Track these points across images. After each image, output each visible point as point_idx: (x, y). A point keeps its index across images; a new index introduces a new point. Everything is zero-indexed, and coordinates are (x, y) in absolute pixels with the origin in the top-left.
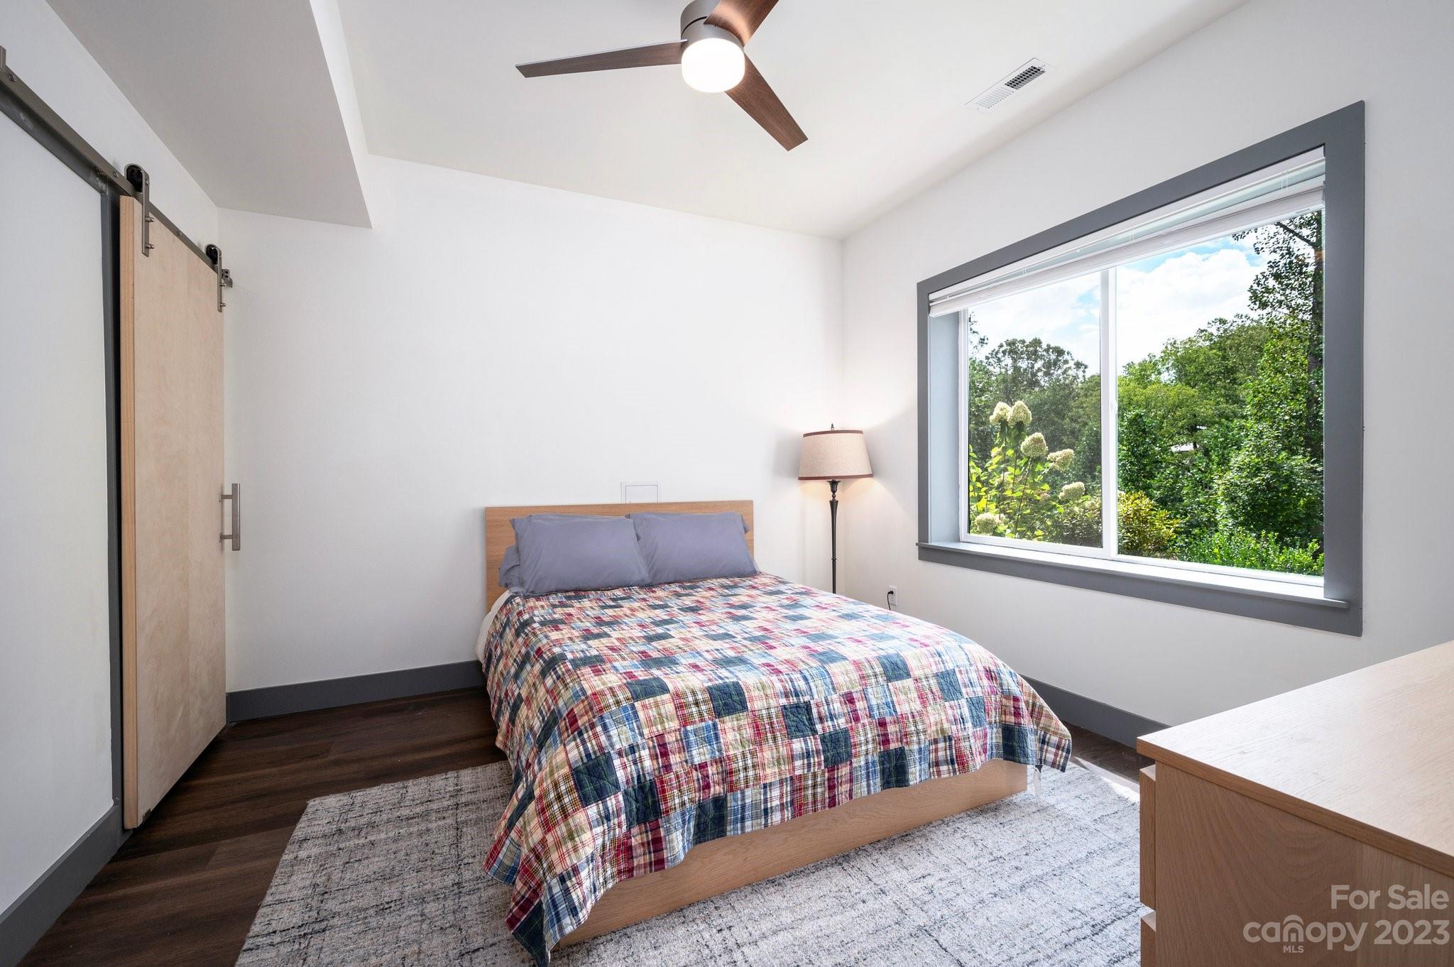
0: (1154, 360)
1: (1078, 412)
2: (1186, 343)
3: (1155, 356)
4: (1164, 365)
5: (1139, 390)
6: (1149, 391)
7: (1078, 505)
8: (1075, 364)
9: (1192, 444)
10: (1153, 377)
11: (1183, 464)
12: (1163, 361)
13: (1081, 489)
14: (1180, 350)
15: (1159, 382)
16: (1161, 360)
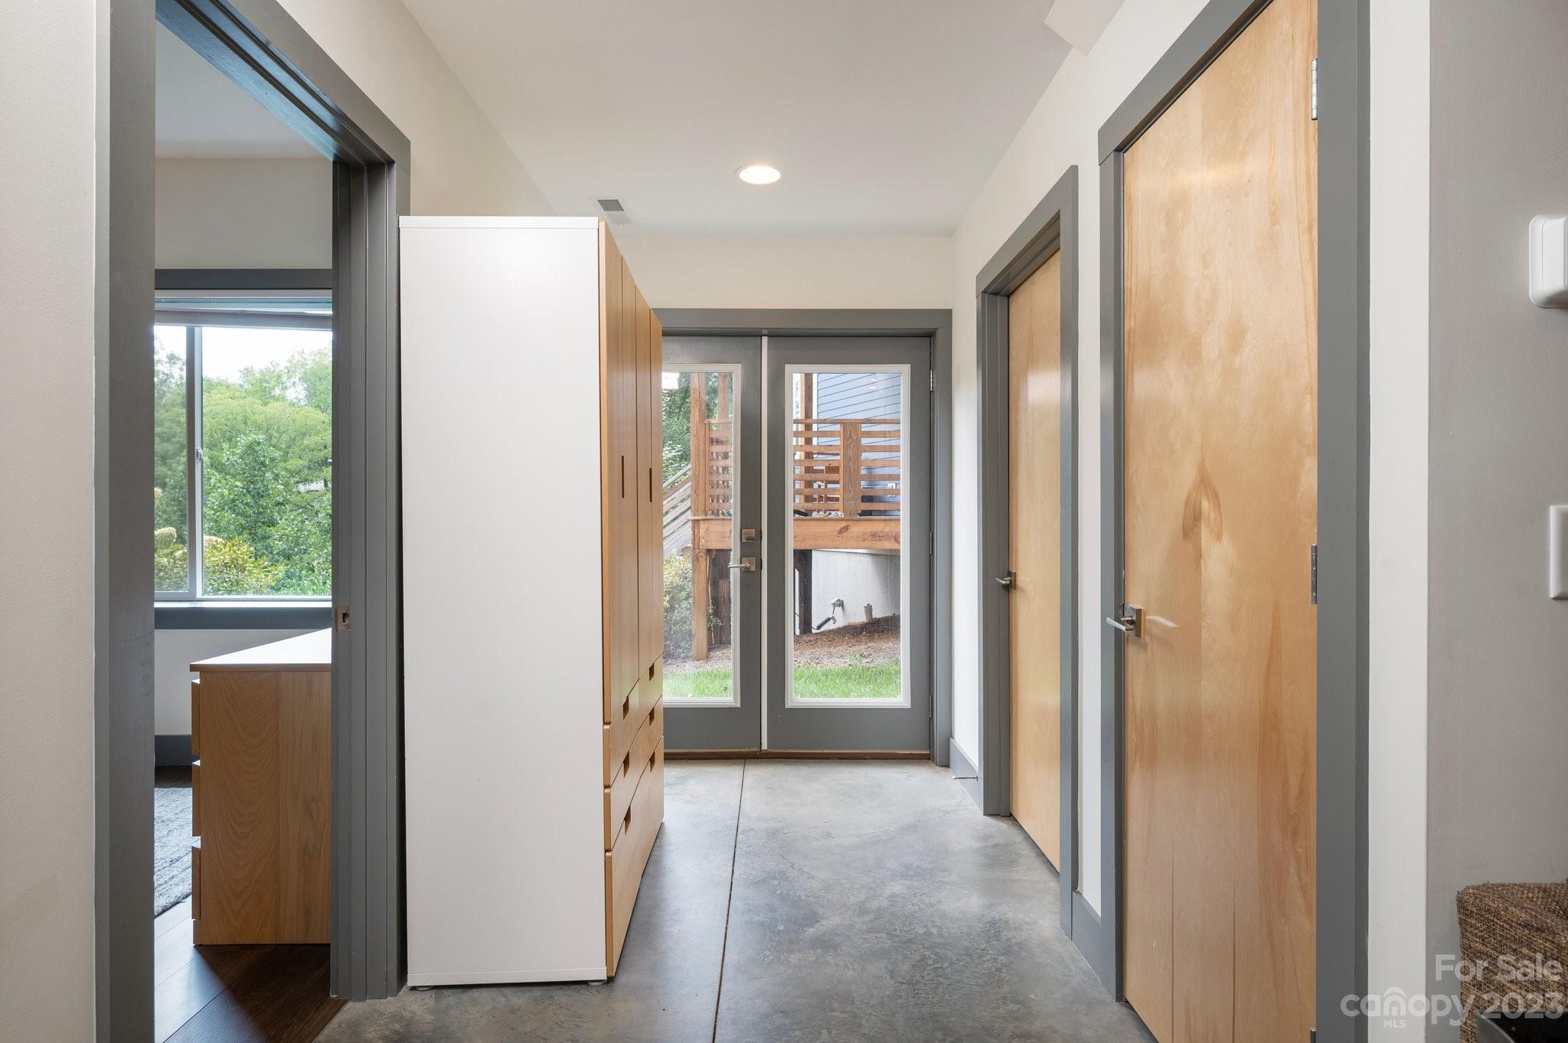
0: (277, 370)
1: (171, 428)
2: (316, 355)
3: (278, 365)
4: (290, 378)
5: (258, 406)
6: (273, 408)
7: (166, 556)
8: (167, 357)
9: (323, 482)
10: (277, 392)
11: (312, 506)
12: (289, 372)
13: (171, 535)
14: (309, 362)
15: (284, 399)
16: (286, 371)
